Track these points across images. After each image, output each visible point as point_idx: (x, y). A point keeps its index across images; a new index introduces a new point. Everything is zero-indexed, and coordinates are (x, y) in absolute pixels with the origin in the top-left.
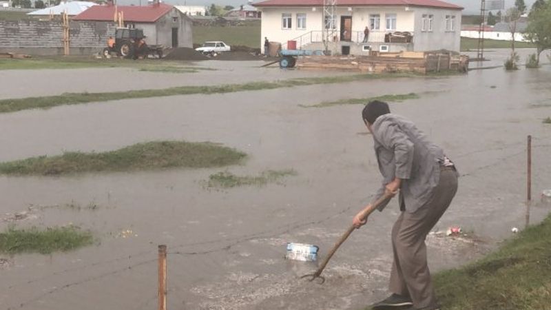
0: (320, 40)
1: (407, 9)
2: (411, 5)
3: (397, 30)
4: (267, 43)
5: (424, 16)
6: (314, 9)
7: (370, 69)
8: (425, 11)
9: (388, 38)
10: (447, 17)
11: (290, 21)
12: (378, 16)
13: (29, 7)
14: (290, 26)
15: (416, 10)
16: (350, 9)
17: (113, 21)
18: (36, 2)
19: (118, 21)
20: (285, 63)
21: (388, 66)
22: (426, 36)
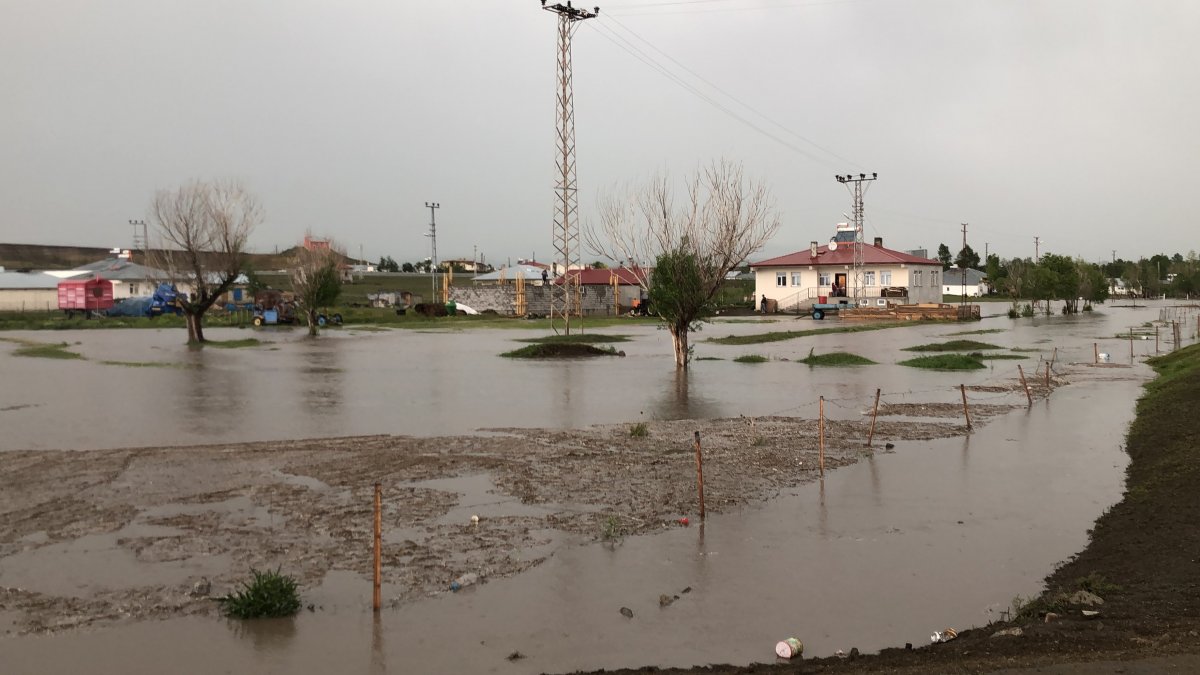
0: (816, 296)
1: (903, 266)
2: (905, 263)
3: (893, 285)
4: (764, 301)
5: (915, 272)
6: (811, 268)
7: (907, 318)
8: (916, 268)
9: (884, 293)
10: (933, 272)
11: (784, 278)
12: (873, 273)
13: (397, 271)
14: (784, 284)
15: (909, 266)
16: (846, 267)
17: (608, 284)
18: (404, 266)
19: (613, 284)
20: (817, 315)
21: (924, 315)
22: (917, 290)
